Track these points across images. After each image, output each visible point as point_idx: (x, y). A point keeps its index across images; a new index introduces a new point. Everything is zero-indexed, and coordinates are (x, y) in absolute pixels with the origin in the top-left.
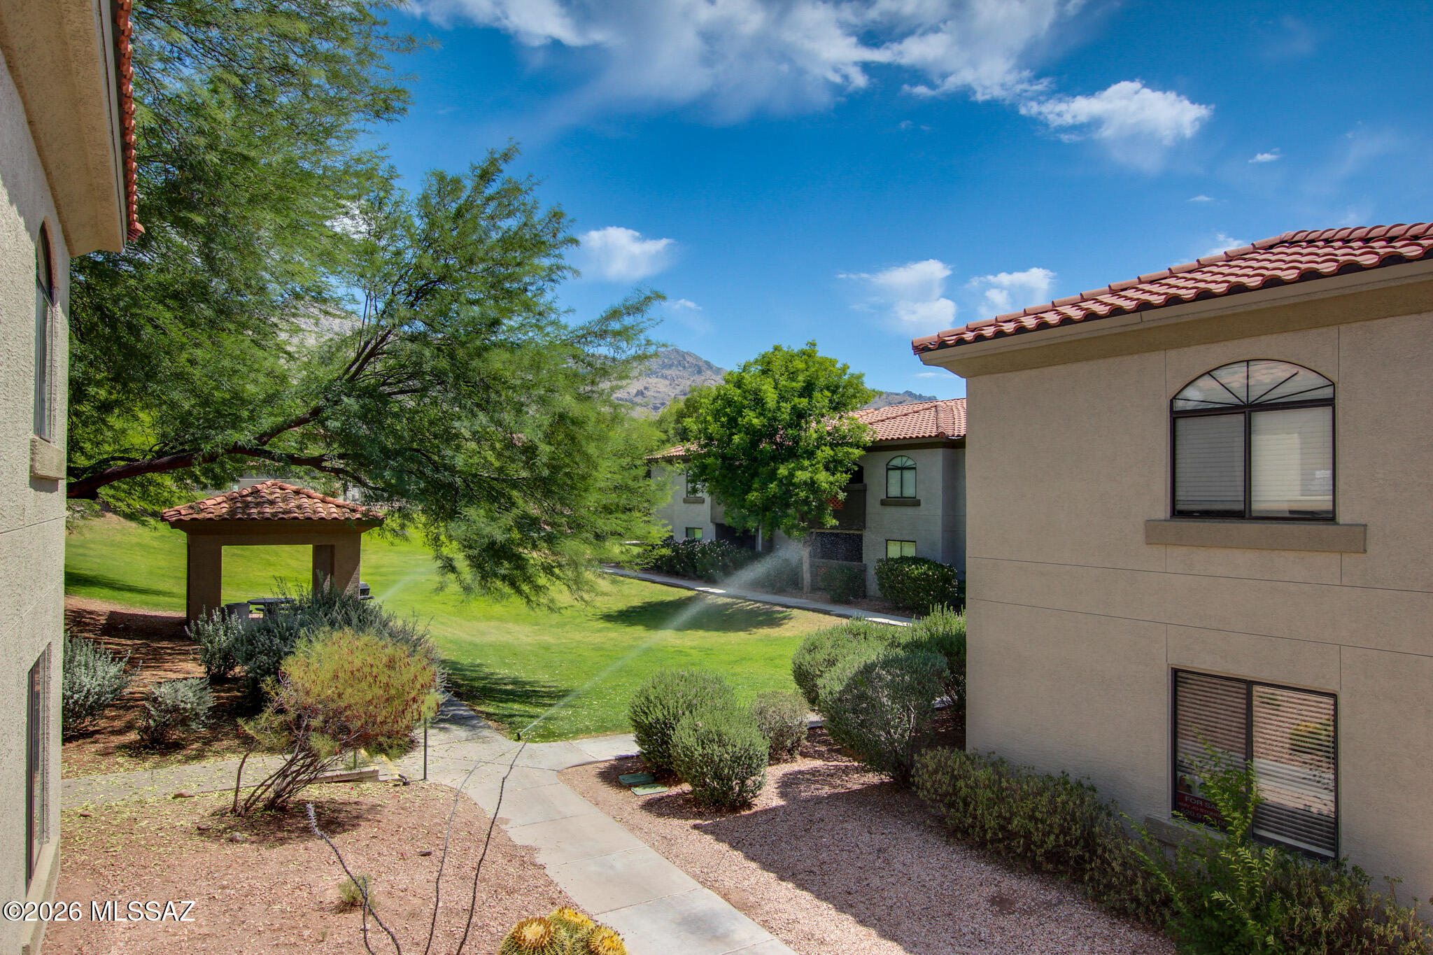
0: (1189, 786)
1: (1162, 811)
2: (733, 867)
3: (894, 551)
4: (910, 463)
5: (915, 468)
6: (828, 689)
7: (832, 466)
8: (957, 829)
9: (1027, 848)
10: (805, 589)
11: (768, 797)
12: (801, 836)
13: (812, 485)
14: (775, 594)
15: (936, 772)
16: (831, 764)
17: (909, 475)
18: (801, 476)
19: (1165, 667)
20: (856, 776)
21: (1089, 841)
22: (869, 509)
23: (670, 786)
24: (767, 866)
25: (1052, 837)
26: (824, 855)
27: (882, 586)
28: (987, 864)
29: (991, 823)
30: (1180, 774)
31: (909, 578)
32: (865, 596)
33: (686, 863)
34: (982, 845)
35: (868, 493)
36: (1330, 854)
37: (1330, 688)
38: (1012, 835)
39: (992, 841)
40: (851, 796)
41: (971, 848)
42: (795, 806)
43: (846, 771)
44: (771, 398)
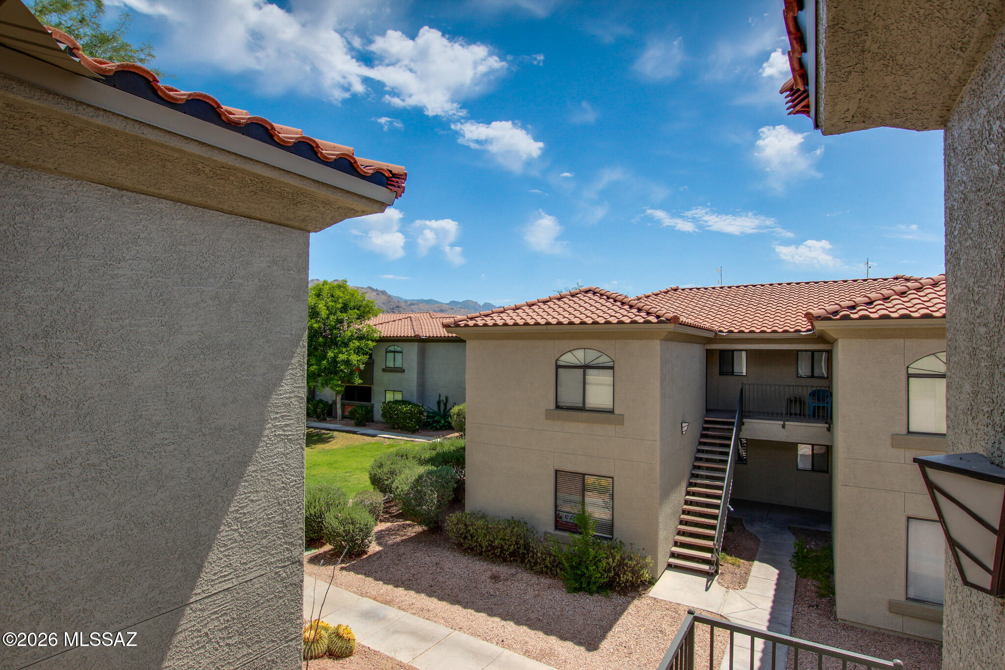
0: (561, 517)
1: (551, 529)
2: (372, 585)
3: (390, 397)
4: (399, 349)
5: (402, 352)
6: (400, 489)
7: (359, 351)
8: (469, 548)
9: (501, 552)
10: (338, 418)
11: (374, 548)
12: (398, 563)
13: (347, 362)
14: (320, 422)
15: (457, 524)
16: (395, 524)
17: (399, 356)
18: (342, 357)
19: (553, 469)
20: (410, 529)
21: (527, 546)
22: (375, 374)
23: (318, 548)
24: (387, 582)
25: (512, 546)
26: (413, 571)
27: (384, 415)
28: (484, 562)
29: (485, 544)
30: (557, 512)
31: (401, 412)
32: (373, 421)
33: (348, 587)
34: (481, 554)
35: (375, 365)
36: (611, 537)
37: (611, 475)
38: (494, 548)
39: (485, 552)
40: (411, 539)
41: (475, 556)
42: (388, 549)
43: (404, 527)
44: (324, 313)
